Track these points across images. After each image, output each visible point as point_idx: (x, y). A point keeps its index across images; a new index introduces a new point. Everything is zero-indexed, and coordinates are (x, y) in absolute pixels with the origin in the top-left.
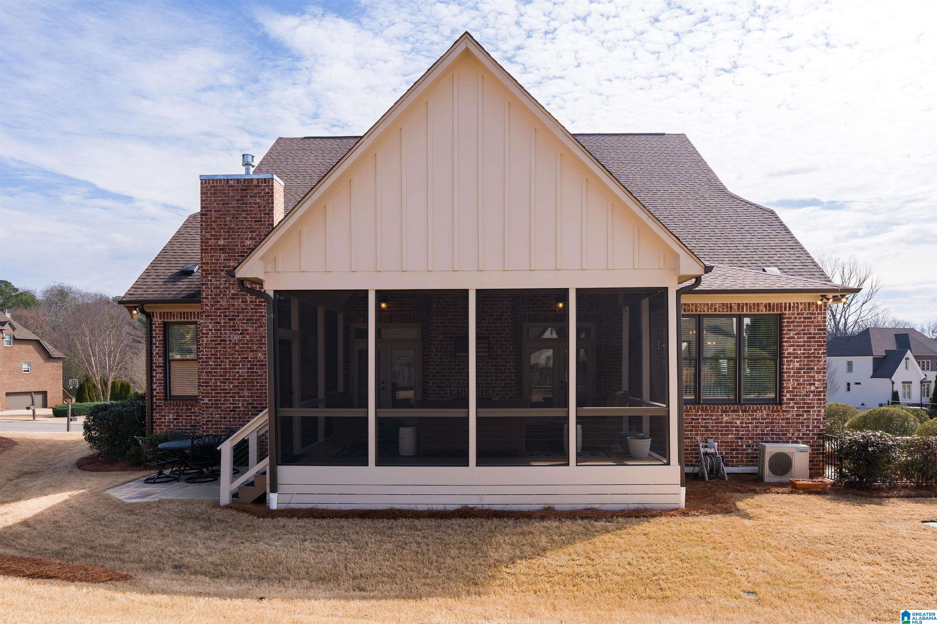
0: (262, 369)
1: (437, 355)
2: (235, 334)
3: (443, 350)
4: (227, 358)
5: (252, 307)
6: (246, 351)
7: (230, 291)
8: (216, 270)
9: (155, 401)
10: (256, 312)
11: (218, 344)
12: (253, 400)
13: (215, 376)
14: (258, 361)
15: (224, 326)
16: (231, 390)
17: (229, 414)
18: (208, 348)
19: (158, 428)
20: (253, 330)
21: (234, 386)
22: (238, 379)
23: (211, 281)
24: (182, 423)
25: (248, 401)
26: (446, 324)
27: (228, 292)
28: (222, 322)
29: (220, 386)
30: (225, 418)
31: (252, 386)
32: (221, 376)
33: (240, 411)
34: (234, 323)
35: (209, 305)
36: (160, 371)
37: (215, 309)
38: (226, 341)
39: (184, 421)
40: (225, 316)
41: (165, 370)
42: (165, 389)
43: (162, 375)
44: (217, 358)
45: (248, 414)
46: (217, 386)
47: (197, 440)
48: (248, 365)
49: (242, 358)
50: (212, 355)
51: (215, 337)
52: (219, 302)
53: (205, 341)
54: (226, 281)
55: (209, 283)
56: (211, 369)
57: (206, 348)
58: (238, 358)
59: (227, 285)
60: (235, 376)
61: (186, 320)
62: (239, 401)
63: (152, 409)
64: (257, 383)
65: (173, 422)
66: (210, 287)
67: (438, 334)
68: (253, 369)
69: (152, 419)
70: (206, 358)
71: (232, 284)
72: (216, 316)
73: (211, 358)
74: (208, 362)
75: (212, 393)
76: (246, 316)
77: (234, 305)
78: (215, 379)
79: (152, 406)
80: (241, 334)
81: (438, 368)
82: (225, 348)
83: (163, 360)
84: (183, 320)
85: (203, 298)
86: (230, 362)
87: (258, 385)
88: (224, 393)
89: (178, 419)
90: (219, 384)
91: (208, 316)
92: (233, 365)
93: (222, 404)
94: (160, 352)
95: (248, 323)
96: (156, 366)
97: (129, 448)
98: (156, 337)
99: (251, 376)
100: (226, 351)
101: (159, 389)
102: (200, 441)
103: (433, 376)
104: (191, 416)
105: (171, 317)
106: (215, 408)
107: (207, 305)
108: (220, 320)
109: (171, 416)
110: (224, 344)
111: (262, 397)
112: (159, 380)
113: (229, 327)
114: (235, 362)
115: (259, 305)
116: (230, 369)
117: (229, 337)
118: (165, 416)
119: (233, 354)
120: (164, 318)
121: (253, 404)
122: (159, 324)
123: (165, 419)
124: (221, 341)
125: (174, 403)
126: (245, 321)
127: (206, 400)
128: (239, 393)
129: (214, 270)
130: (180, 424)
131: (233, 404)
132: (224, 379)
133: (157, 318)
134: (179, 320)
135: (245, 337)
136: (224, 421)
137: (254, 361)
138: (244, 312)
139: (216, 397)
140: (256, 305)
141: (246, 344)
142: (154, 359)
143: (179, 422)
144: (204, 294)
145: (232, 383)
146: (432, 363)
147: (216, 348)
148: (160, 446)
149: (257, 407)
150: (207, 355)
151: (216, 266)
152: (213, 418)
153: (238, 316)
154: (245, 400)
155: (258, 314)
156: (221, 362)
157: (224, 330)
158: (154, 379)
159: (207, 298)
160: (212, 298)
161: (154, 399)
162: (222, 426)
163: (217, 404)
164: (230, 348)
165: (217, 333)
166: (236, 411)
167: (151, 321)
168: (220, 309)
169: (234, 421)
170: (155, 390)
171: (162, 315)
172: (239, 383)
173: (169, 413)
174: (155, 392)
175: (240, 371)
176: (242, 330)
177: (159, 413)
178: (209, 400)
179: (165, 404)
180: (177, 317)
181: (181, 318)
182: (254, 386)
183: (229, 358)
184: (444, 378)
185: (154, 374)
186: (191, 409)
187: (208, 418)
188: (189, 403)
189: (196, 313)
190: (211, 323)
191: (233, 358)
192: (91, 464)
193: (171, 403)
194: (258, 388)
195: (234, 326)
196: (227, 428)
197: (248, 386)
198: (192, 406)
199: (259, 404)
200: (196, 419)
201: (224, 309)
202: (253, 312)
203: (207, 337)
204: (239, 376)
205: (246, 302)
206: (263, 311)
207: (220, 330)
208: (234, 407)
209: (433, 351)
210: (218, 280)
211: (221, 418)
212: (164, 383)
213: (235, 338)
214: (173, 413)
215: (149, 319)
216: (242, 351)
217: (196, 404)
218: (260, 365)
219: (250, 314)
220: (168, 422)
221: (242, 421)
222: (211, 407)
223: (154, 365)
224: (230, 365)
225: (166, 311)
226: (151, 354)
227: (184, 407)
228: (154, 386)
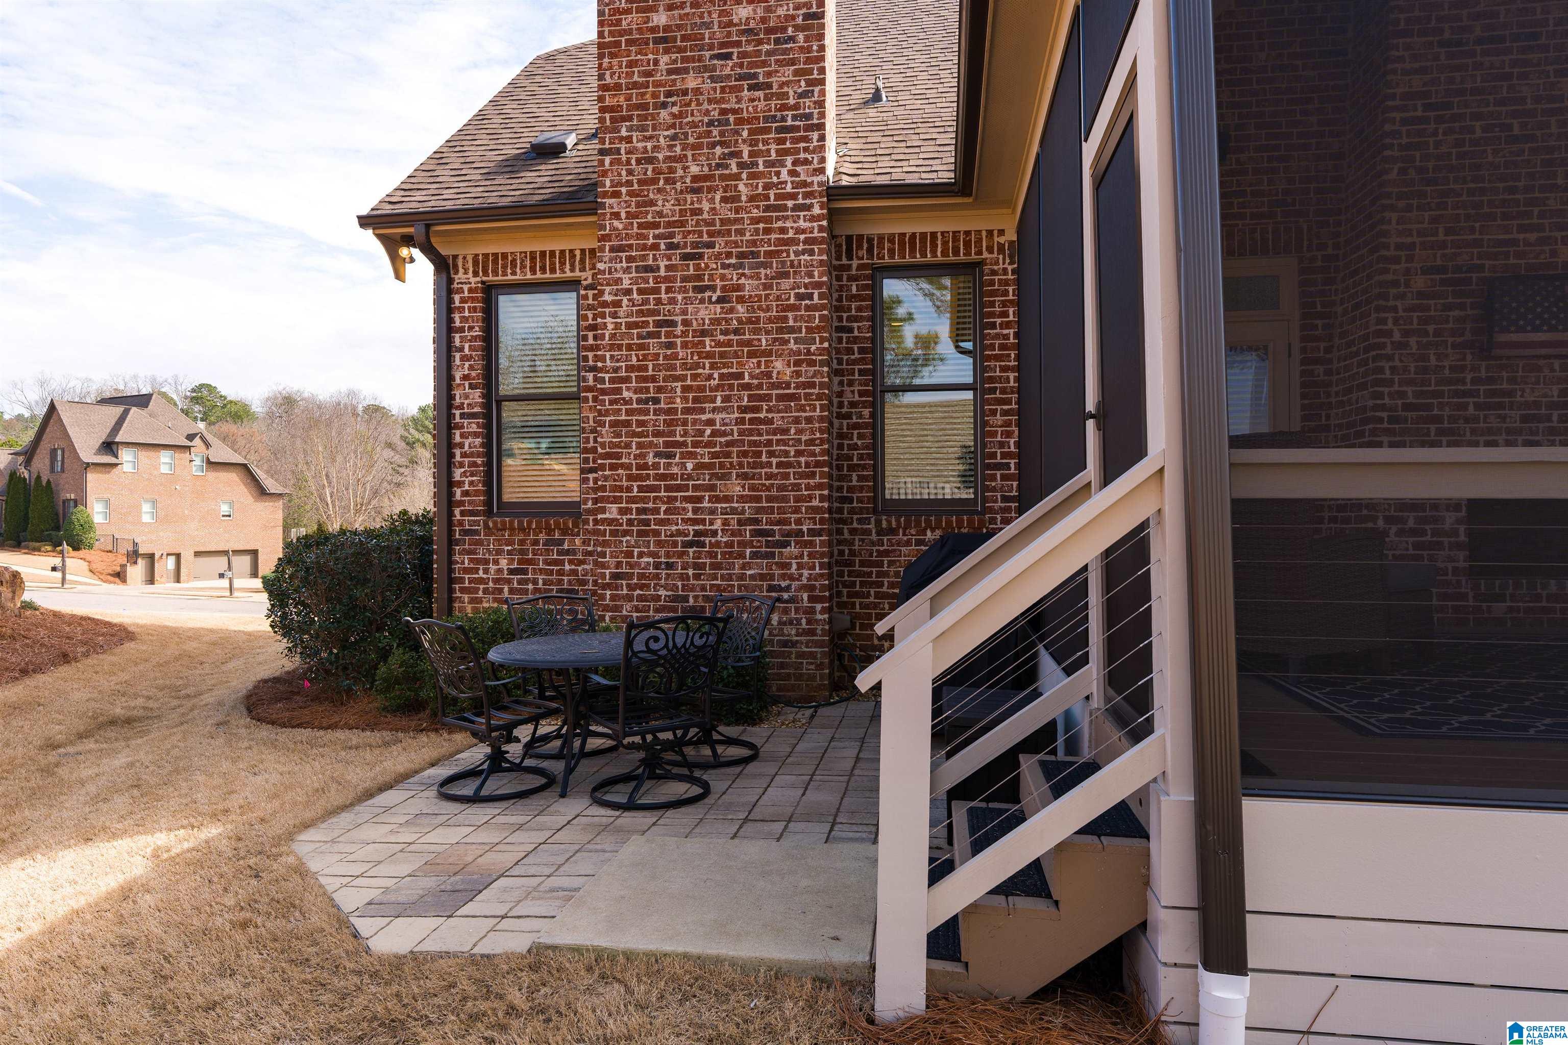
0: (788, 409)
1: (1405, 345)
2: (702, 301)
3: (1431, 328)
4: (677, 379)
5: (755, 213)
6: (736, 355)
7: (685, 168)
8: (645, 107)
9: (458, 517)
10: (767, 231)
11: (650, 335)
12: (759, 510)
13: (640, 435)
14: (773, 386)
15: (666, 279)
16: (690, 477)
17: (681, 555)
18: (620, 348)
19: (466, 597)
20: (757, 288)
21: (698, 467)
22: (709, 444)
23: (629, 140)
24: (535, 582)
25: (743, 512)
26: (1441, 237)
27: (680, 172)
28: (663, 264)
29: (656, 466)
30: (669, 566)
31: (755, 465)
32: (657, 434)
33: (718, 544)
34: (697, 267)
35: (623, 215)
36: (474, 428)
37: (640, 226)
38: (673, 324)
39: (541, 578)
40: (670, 246)
41: (488, 426)
42: (488, 483)
43: (478, 441)
44: (645, 379)
45: (741, 556)
46: (645, 467)
47: (646, 635)
48: (740, 399)
49: (722, 377)
50: (630, 368)
51: (641, 313)
52: (652, 203)
53: (610, 327)
54: (674, 138)
55: (623, 147)
56: (629, 412)
57: (612, 347)
58: (710, 377)
59: (678, 149)
60: (701, 433)
61: (548, 275)
62: (712, 512)
63: (451, 542)
64: (771, 454)
65: (509, 581)
66: (624, 158)
67: (1407, 271)
68: (758, 409)
69: (451, 571)
70: (612, 380)
71: (695, 147)
72: (644, 247)
73: (627, 380)
74: (619, 391)
75: (629, 489)
76: (736, 244)
77: (699, 211)
78: (640, 446)
79: (450, 533)
80: (720, 300)
81: (1409, 390)
82: (670, 345)
83: (483, 396)
84: (539, 275)
85: (605, 195)
86: (686, 389)
87: (774, 461)
88: (668, 489)
89: (524, 572)
90: (650, 460)
91: (620, 249)
92: (696, 400)
93: (661, 522)
94: (473, 374)
95: (741, 266)
96: (462, 416)
97: (385, 655)
98: (461, 330)
99: (751, 432)
100: (675, 356)
101: (471, 483)
102: (656, 639)
103: (1391, 420)
104: (562, 563)
105: (504, 267)
106: (641, 534)
107: (617, 216)
108: (655, 259)
109: (504, 563)
110: (668, 334)
111: (785, 499)
112: (472, 455)
113: (685, 279)
114: (701, 389)
115: (776, 208)
116: (687, 411)
117: (684, 312)
118: (487, 562)
119: (697, 366)
120: (486, 273)
121: (757, 521)
122: (470, 290)
123: (486, 571)
124: (658, 324)
125: (511, 523)
126: (733, 261)
127: (612, 512)
128: (712, 488)
129: (639, 107)
130: (530, 586)
131: (695, 522)
132: (667, 444)
133: (466, 273)
134: (529, 276)
135: (732, 310)
136: (668, 575)
137: (759, 387)
138: (729, 231)
139: (644, 500)
140: (767, 208)
141: (736, 332)
142: (457, 393)
143: (526, 582)
144: (608, 183)
145: (692, 455)
146: (1388, 374)
147: (642, 347)
148: (494, 655)
149: (771, 533)
150: (616, 370)
151: (643, 94)
152: (631, 566)
153: (711, 245)
154: (734, 511)
155: (773, 236)
156: (659, 390)
157: (669, 290)
158: (458, 452)
159: (616, 195)
160: (631, 194)
161: (457, 512)
162: (662, 592)
163: (647, 523)
164: (685, 345)
165: (645, 302)
166: (703, 545)
167: (450, 281)
168: (656, 225)
169: (697, 577)
170: (460, 484)
171: (481, 264)
172: (714, 455)
173: (499, 552)
174: (458, 492)
175: (718, 417)
176: (723, 288)
177: (469, 552)
178: (622, 511)
179: (486, 526)
180: (523, 267)
181: (533, 271)
182: (762, 465)
183: (683, 378)
184: (1433, 427)
185: (458, 439)
186: (560, 542)
187: (619, 565)
188: (557, 524)
189: (578, 253)
190: (627, 270)
191: (695, 377)
192: (280, 701)
193: (504, 523)
194: (774, 470)
195: (700, 278)
196: (675, 599)
197: (741, 465)
198: (565, 531)
199: (779, 522)
200: (574, 572)
201: (669, 224)
202: (757, 231)
203: (614, 315)
204: (714, 434)
205: (736, 199)
206: (788, 224)
207: (656, 291)
208: (697, 533)
209: (1389, 334)
210: (651, 137)
211: (657, 566)
212: (484, 464)
213: (703, 313)
214: (510, 553)
215: (444, 276)
216: (722, 355)
217: (575, 525)
218: (780, 398)
219: (748, 237)
220: (496, 581)
221: (723, 578)
222: (626, 533)
223: (457, 413)
224: (685, 399)
225: (491, 249)
226: (450, 378)
227: (542, 537)
228: (457, 474)
